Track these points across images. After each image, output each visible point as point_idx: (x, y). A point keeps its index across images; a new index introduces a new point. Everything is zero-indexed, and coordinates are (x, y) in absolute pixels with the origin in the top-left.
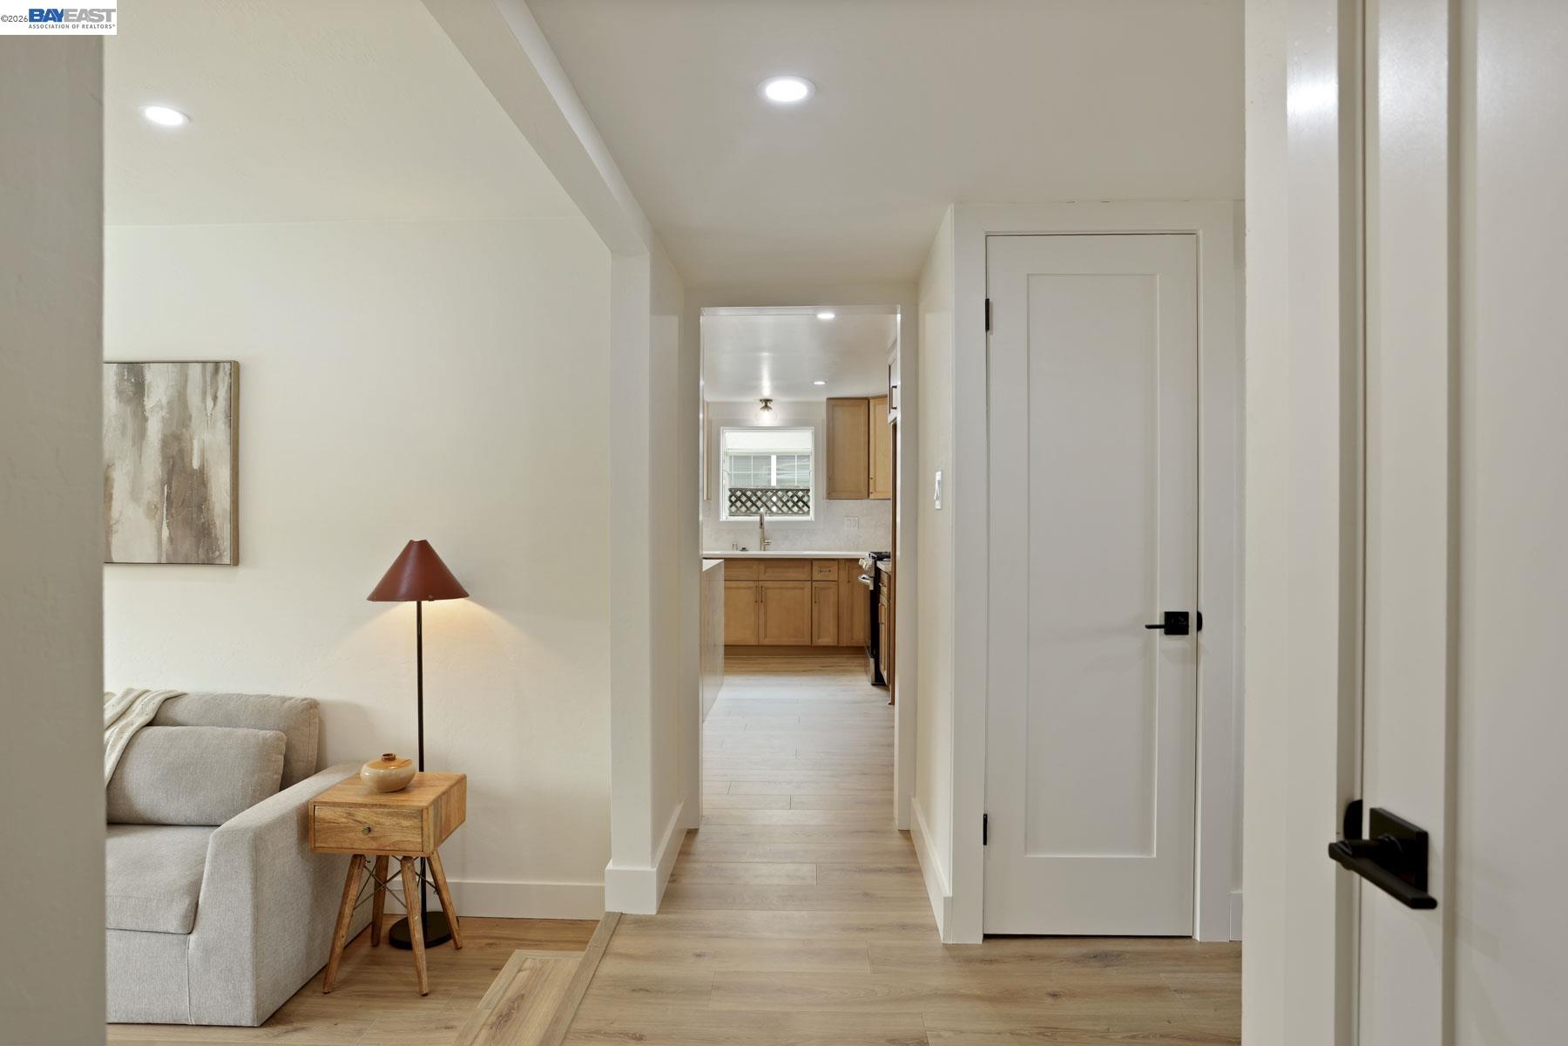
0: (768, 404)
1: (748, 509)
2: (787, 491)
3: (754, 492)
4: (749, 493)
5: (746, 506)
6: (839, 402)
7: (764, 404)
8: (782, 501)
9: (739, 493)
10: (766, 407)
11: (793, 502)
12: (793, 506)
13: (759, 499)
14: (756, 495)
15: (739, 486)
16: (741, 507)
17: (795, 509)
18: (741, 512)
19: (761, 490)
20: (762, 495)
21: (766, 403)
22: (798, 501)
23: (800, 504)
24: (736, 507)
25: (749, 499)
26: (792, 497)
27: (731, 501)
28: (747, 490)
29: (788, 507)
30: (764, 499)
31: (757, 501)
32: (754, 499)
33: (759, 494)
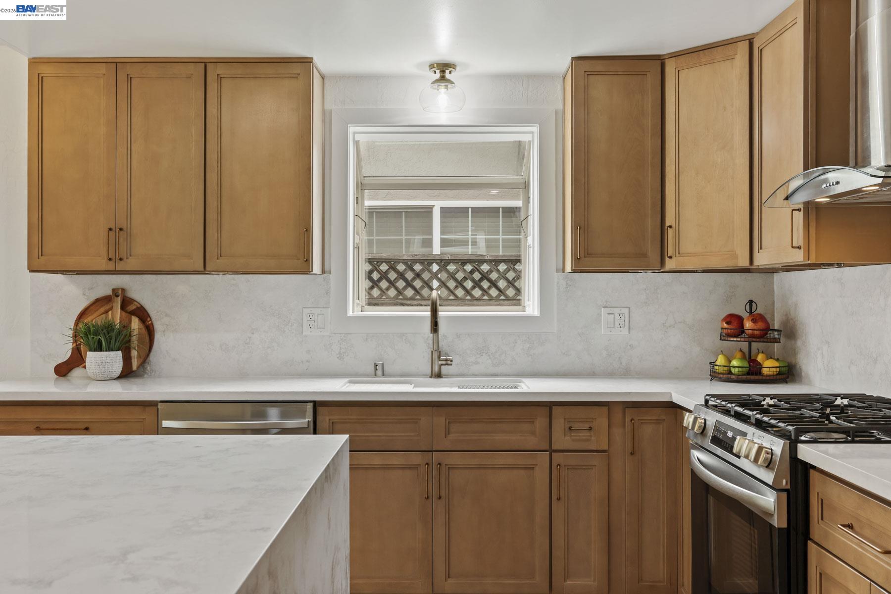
0: (447, 75)
1: (400, 292)
2: (464, 263)
3: (410, 266)
4: (401, 267)
5: (396, 288)
6: (599, 66)
7: (438, 75)
8: (456, 280)
9: (384, 267)
10: (443, 78)
11: (473, 280)
12: (473, 288)
13: (418, 275)
14: (413, 270)
15: (384, 255)
16: (388, 289)
17: (477, 293)
18: (388, 297)
19: (421, 262)
20: (422, 271)
21: (443, 72)
22: (481, 280)
23: (485, 284)
24: (381, 289)
25: (401, 276)
26: (471, 272)
27: (370, 279)
28: (398, 261)
29: (464, 288)
30: (426, 276)
31: (414, 279)
32: (409, 275)
33: (418, 267)
